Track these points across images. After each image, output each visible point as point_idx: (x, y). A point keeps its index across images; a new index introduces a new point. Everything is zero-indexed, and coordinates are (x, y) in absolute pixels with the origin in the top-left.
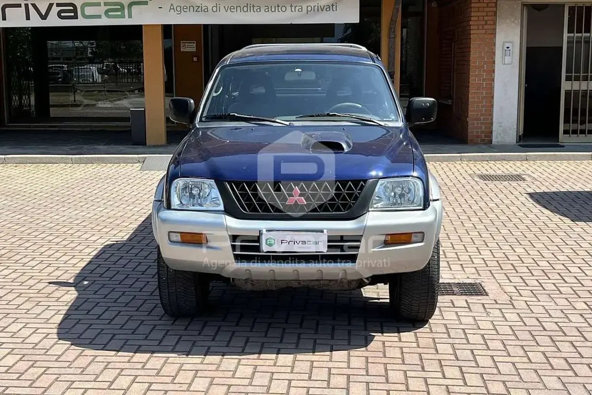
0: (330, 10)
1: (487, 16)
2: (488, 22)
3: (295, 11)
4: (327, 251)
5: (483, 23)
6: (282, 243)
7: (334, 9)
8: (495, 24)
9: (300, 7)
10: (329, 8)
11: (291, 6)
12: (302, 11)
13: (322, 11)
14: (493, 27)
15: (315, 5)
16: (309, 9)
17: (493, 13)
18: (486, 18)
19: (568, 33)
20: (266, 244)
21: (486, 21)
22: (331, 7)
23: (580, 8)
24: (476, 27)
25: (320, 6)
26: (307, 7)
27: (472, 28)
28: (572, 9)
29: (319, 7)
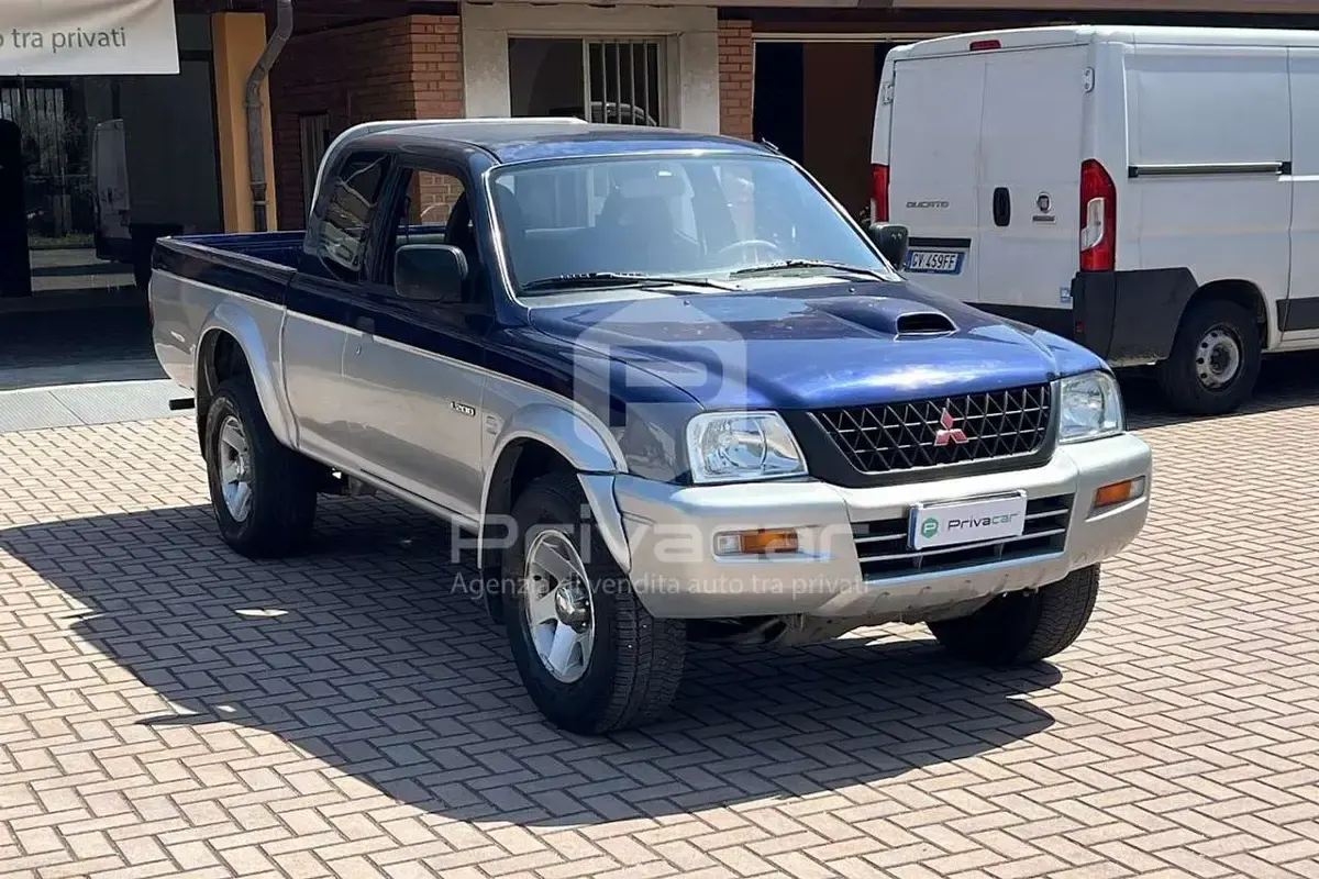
0: (108, 44)
1: (443, 62)
2: (447, 76)
3: (25, 45)
4: (1024, 533)
5: (438, 76)
6: (950, 526)
7: (120, 42)
8: (461, 79)
9: (37, 37)
10: (107, 38)
11: (15, 33)
12: (41, 45)
13: (91, 45)
14: (457, 86)
15: (72, 32)
16: (59, 40)
17: (455, 55)
18: (442, 67)
19: (593, 100)
20: (922, 533)
21: (443, 73)
22: (111, 37)
23: (610, 48)
24: (425, 86)
25: (84, 34)
26: (54, 36)
27: (416, 86)
28: (595, 49)
29: (82, 36)
